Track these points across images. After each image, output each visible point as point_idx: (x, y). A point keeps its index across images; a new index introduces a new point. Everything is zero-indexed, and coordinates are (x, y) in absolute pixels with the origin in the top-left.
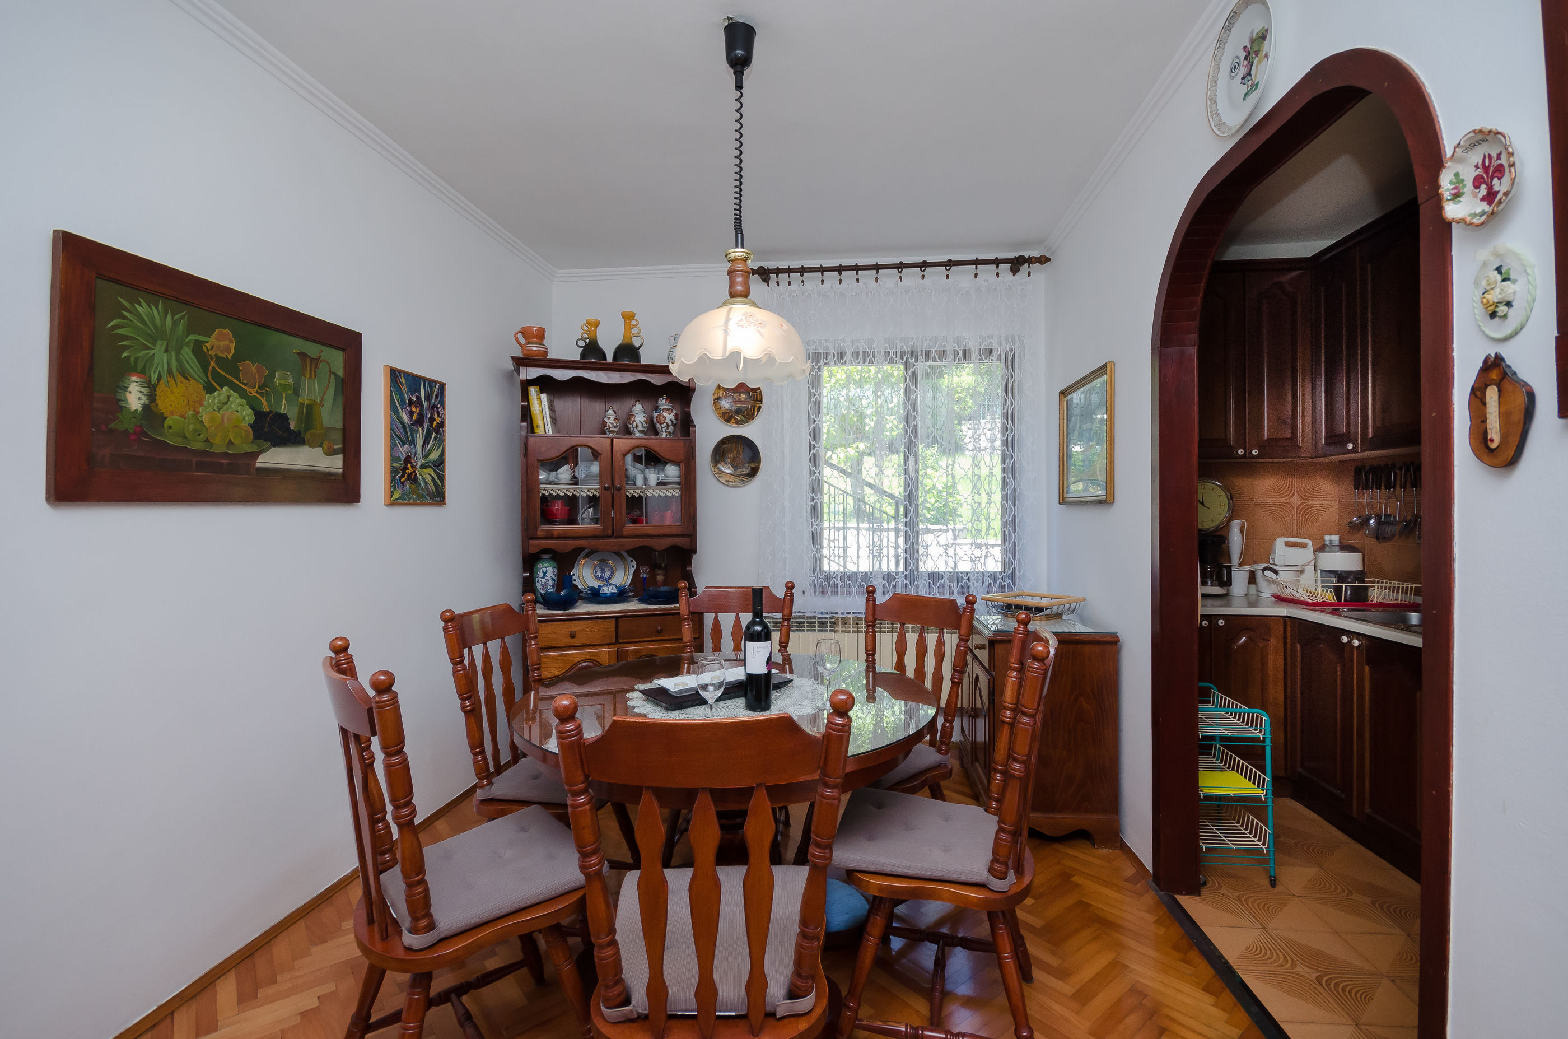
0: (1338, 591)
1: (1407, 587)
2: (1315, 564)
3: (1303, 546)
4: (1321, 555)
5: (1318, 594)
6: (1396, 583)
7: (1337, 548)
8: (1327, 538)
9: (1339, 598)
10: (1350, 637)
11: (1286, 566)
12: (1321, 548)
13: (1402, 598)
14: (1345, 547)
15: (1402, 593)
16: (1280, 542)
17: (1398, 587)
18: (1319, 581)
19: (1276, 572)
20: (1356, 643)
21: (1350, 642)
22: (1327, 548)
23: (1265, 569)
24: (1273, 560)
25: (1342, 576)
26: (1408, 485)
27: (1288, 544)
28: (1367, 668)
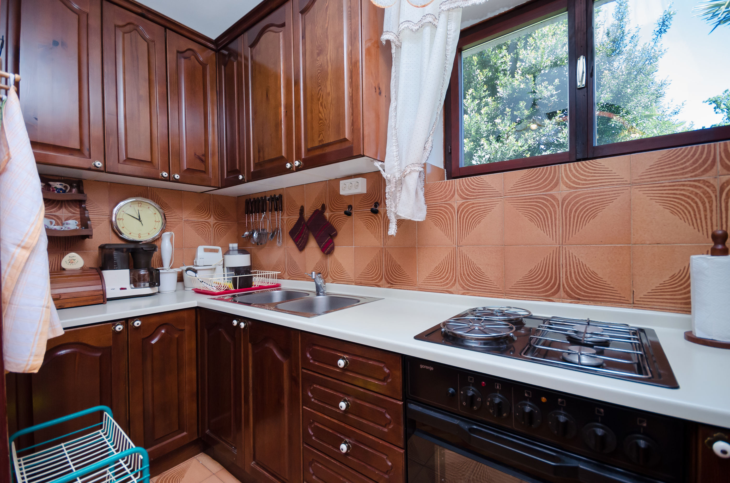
0: (234, 280)
1: (273, 274)
2: (223, 264)
3: (216, 251)
4: (227, 257)
5: (221, 286)
6: (268, 272)
7: (237, 252)
8: (231, 245)
9: (235, 286)
10: (239, 321)
11: (204, 266)
12: (227, 252)
13: (271, 281)
14: (242, 251)
15: (271, 278)
16: (200, 249)
17: (269, 275)
18: (226, 275)
19: (195, 271)
20: (242, 325)
21: (238, 324)
22: (231, 252)
23: (188, 269)
24: (196, 262)
25: (237, 270)
26: (273, 209)
27: (206, 250)
28: (250, 345)
